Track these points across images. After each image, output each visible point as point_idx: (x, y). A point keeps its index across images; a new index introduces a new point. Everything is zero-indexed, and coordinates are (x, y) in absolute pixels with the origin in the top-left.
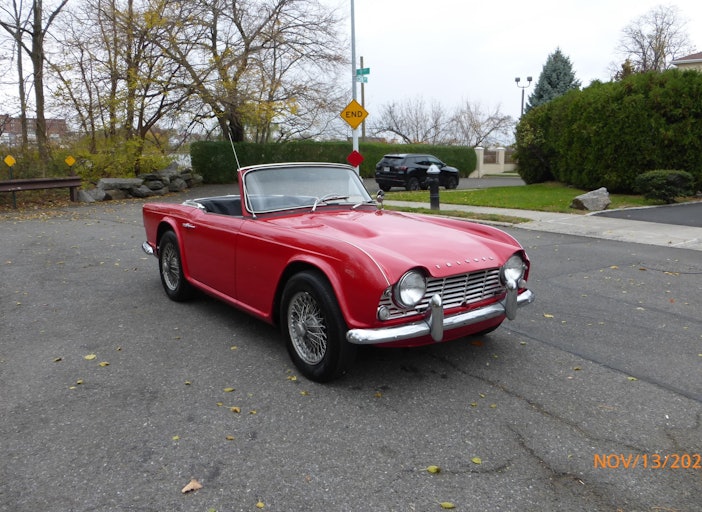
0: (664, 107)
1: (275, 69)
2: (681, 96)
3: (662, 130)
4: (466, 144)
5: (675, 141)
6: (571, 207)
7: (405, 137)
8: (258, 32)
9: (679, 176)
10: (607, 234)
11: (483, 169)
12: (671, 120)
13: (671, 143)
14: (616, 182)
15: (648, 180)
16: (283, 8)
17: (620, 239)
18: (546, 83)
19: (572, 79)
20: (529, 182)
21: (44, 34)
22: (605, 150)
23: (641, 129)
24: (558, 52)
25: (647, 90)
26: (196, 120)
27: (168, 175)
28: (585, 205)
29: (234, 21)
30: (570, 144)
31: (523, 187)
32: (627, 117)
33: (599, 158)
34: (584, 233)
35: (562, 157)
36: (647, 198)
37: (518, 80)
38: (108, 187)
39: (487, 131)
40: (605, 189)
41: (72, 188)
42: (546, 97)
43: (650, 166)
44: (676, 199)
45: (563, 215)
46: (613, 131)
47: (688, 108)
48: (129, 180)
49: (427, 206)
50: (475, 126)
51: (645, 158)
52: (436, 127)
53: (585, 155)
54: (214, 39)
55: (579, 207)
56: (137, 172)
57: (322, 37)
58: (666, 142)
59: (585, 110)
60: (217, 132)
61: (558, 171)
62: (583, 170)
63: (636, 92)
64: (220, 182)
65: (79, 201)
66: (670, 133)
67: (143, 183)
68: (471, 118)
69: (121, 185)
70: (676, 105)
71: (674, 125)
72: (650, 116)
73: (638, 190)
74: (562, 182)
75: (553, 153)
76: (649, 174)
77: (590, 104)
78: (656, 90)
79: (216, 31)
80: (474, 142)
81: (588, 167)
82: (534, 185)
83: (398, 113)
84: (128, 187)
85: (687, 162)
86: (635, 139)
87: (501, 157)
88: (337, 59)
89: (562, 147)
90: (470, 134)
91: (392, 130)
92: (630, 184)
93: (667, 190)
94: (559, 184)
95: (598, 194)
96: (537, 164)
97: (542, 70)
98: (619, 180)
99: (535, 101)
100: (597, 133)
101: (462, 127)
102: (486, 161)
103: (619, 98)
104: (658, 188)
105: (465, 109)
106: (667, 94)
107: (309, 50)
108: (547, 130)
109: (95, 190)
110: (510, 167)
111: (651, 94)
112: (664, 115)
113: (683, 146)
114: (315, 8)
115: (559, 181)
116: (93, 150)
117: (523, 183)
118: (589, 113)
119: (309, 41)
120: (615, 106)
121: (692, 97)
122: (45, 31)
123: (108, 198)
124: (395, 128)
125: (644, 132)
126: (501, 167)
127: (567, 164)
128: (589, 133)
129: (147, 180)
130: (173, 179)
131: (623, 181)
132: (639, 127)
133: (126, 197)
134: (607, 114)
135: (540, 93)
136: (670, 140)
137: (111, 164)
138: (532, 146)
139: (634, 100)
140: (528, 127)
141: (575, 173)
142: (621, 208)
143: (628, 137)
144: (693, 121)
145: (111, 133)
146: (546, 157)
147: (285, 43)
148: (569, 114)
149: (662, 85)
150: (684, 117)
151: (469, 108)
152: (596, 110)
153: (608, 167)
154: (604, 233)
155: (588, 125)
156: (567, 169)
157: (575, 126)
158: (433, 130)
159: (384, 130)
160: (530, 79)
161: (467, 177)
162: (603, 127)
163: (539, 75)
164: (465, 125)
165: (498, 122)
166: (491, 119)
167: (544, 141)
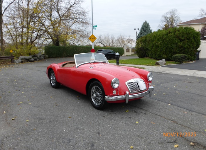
0: (180, 37)
1: (68, 26)
2: (184, 34)
3: (179, 43)
4: (121, 47)
5: (182, 46)
6: (155, 64)
7: (104, 45)
8: (64, 15)
9: (184, 56)
10: (168, 72)
11: (126, 54)
12: (181, 41)
13: (181, 47)
14: (166, 57)
15: (176, 57)
16: (71, 8)
17: (172, 73)
18: (143, 30)
19: (150, 29)
20: (140, 58)
21: (3, 14)
22: (163, 49)
23: (173, 43)
24: (146, 22)
25: (175, 32)
26: (45, 39)
27: (39, 55)
28: (159, 64)
29: (57, 11)
30: (152, 47)
31: (138, 59)
32: (169, 40)
33: (161, 51)
34: (161, 72)
35: (150, 50)
36: (175, 62)
37: (135, 29)
38: (22, 59)
39: (126, 43)
40: (164, 59)
41: (12, 59)
42: (143, 34)
43: (175, 53)
44: (183, 62)
45: (153, 66)
46: (165, 44)
47: (186, 37)
48: (28, 57)
49: (116, 64)
50: (123, 42)
51: (174, 51)
52: (112, 42)
53: (157, 50)
54: (51, 17)
55: (158, 64)
56: (30, 54)
57: (82, 17)
58: (180, 46)
59: (157, 38)
60: (52, 43)
61: (148, 54)
62: (156, 54)
63: (171, 33)
64: (53, 57)
65: (14, 63)
66: (181, 44)
67: (32, 58)
68: (122, 40)
69: (26, 58)
70: (183, 36)
71: (182, 42)
72: (175, 39)
73: (173, 60)
74: (150, 57)
75: (147, 49)
76: (176, 55)
77: (158, 36)
78: (177, 32)
79: (51, 15)
80: (123, 46)
81: (158, 53)
82: (141, 58)
83: (102, 38)
84: (28, 59)
85: (185, 52)
86: (171, 46)
87: (131, 51)
88: (86, 23)
89: (150, 48)
90: (122, 44)
91: (100, 43)
92: (170, 58)
93: (181, 60)
94: (149, 58)
95: (162, 61)
96: (142, 52)
97: (141, 27)
98: (167, 57)
99: (140, 35)
100: (160, 44)
101: (119, 42)
102: (126, 52)
103: (167, 34)
104: (179, 59)
105: (120, 37)
106: (180, 33)
107: (78, 20)
108: (145, 43)
109: (18, 60)
110: (133, 53)
111: (176, 33)
112: (179, 39)
113: (184, 48)
114: (80, 8)
115: (149, 57)
116: (17, 48)
117: (138, 58)
118: (158, 38)
119: (78, 18)
120: (166, 36)
121: (187, 34)
122: (3, 13)
123: (22, 62)
124: (101, 42)
125: (174, 44)
126: (130, 53)
127: (152, 53)
128: (158, 44)
129: (33, 57)
130: (40, 56)
131: (168, 57)
132: (172, 42)
133: (27, 62)
134: (164, 39)
135: (141, 33)
136: (181, 46)
137: (22, 52)
138: (141, 48)
139: (171, 35)
140: (140, 42)
141: (154, 55)
142: (169, 65)
143: (169, 45)
144: (187, 41)
145: (22, 43)
146: (145, 50)
147: (71, 18)
148: (152, 39)
149: (179, 31)
150: (185, 40)
151: (121, 37)
152: (160, 38)
153: (164, 53)
154: (167, 72)
155: (158, 42)
156: (151, 54)
157: (154, 42)
158: (111, 43)
159: (98, 43)
160: (138, 29)
161: (121, 56)
162: (162, 42)
163: (141, 28)
164: (120, 42)
165: (130, 41)
166: (127, 40)
167: (144, 46)
